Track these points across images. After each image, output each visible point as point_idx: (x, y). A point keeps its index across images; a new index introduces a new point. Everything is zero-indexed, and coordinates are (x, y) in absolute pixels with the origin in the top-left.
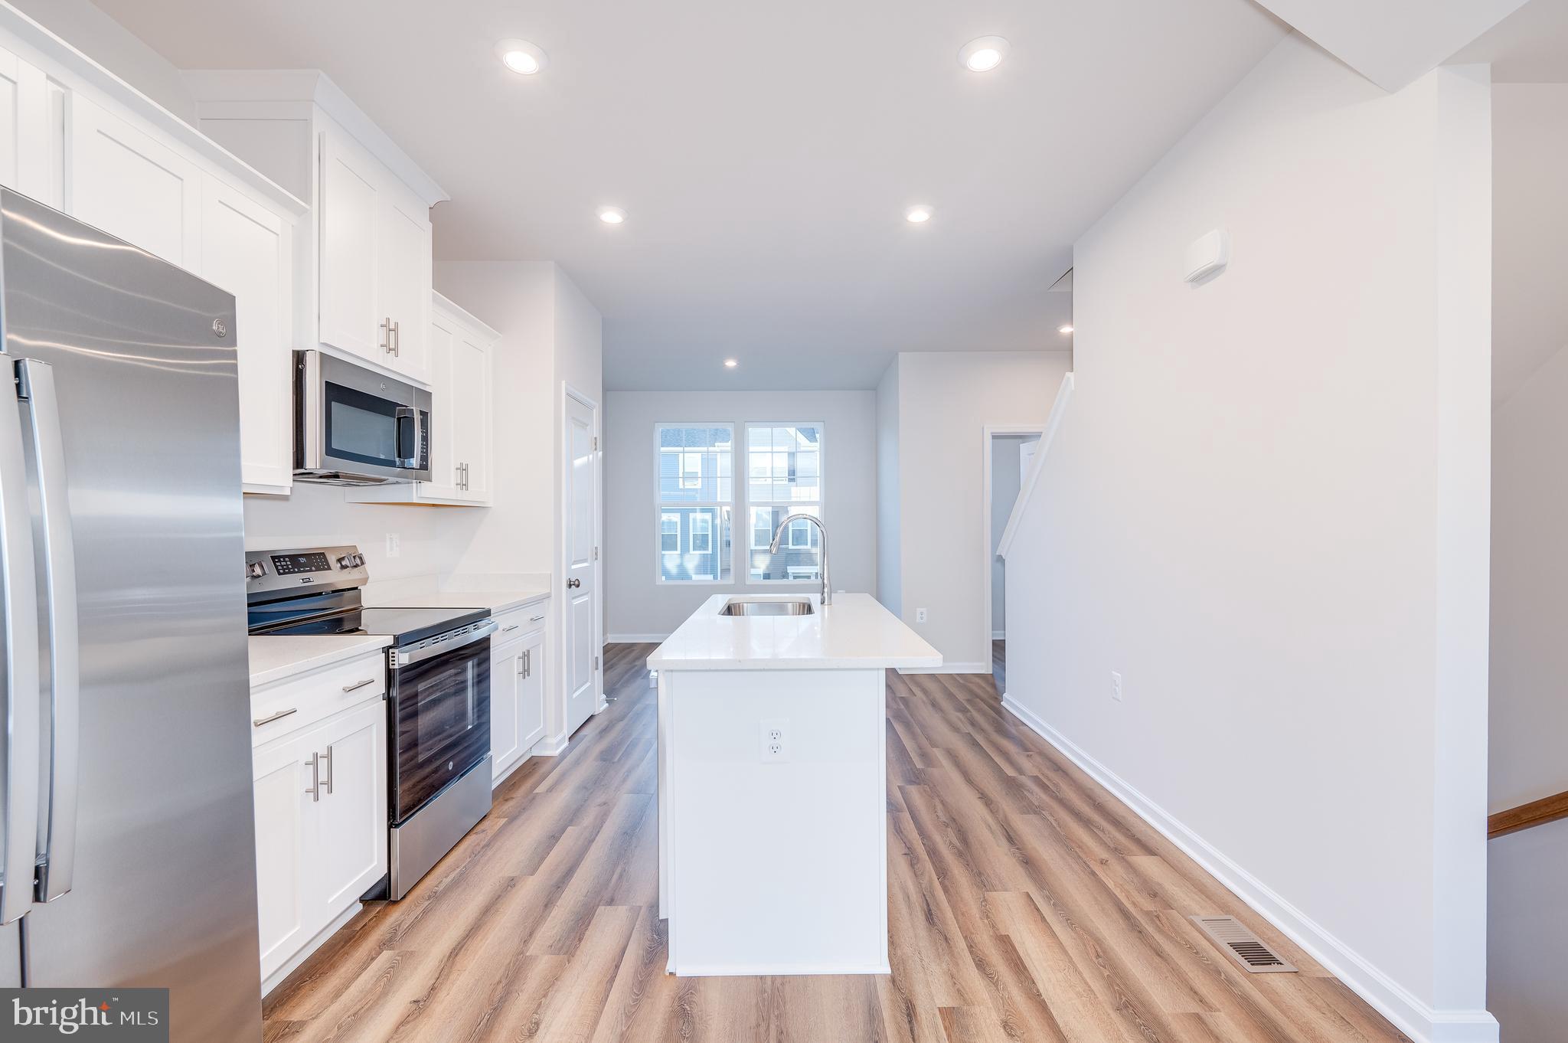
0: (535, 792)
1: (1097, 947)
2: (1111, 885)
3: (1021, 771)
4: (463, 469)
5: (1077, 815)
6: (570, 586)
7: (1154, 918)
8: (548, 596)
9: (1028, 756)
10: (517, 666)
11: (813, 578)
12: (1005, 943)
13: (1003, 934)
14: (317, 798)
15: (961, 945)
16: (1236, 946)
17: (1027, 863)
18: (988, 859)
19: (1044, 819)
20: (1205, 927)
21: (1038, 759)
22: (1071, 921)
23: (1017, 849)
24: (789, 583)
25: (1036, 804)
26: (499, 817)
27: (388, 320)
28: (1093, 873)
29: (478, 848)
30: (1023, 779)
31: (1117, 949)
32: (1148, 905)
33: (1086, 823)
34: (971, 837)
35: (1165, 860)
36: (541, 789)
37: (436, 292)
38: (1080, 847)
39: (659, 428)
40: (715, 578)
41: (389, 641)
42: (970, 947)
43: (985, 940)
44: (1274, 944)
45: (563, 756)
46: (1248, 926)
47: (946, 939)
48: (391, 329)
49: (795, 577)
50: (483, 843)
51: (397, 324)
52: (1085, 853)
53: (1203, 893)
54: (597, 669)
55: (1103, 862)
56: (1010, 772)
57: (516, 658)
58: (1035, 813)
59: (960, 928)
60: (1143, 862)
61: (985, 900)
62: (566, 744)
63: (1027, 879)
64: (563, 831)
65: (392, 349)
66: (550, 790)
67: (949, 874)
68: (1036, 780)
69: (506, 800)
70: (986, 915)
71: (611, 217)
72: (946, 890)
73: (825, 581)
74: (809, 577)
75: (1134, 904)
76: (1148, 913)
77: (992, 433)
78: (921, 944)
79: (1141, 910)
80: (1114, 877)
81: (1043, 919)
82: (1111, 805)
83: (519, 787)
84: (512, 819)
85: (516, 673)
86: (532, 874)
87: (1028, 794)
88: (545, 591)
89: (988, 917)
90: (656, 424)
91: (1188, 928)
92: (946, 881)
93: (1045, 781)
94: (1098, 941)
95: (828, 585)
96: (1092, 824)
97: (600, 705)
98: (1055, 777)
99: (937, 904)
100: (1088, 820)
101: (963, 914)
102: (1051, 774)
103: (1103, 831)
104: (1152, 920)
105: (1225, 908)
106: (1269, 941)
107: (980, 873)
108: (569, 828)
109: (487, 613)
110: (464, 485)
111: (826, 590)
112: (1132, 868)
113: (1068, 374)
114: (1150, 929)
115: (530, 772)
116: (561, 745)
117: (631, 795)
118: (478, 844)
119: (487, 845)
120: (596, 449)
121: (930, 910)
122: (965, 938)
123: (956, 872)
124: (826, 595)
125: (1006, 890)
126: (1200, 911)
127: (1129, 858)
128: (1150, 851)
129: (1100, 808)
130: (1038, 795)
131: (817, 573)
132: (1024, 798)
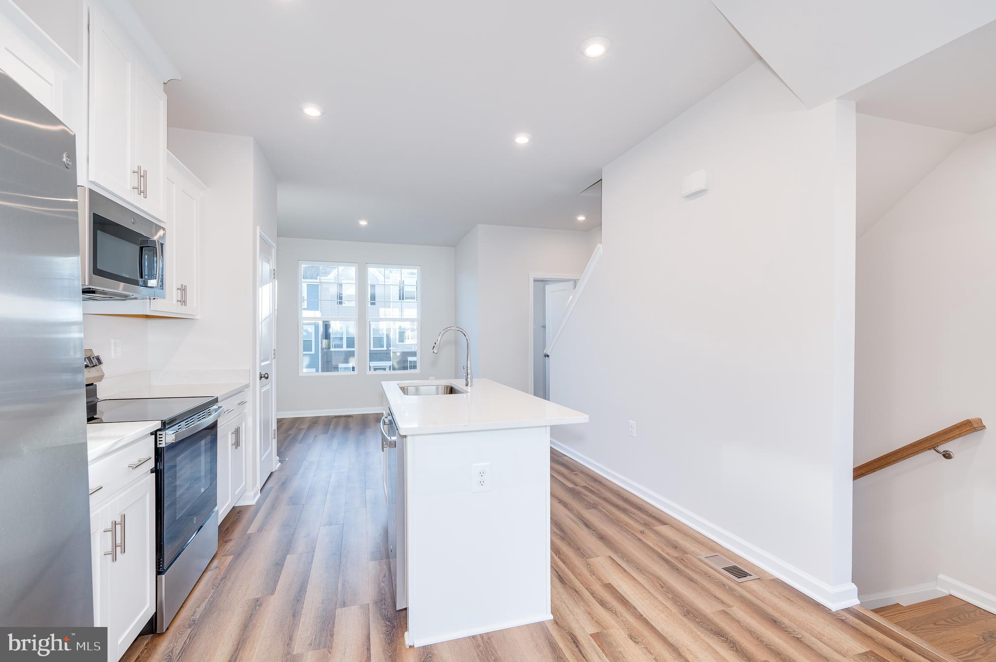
0: (248, 532)
1: (659, 582)
2: (651, 545)
3: (576, 484)
4: (183, 289)
5: (617, 506)
6: (261, 377)
7: (681, 560)
8: (247, 386)
9: (575, 474)
10: (231, 439)
11: (387, 369)
12: (609, 587)
13: (607, 583)
14: (115, 559)
15: (587, 594)
16: (725, 569)
17: (602, 538)
18: (580, 539)
19: (600, 511)
20: (706, 560)
21: (582, 476)
22: (640, 569)
23: (593, 531)
24: (372, 373)
25: (592, 502)
26: (225, 555)
27: (139, 168)
28: (640, 540)
29: (218, 581)
30: (578, 488)
31: (670, 581)
32: (676, 554)
33: (624, 511)
34: (564, 527)
35: (672, 526)
36: (252, 529)
37: (169, 152)
38: (627, 525)
39: (303, 266)
40: (317, 371)
41: (157, 425)
42: (592, 594)
43: (597, 587)
44: (743, 565)
45: (259, 504)
46: (727, 557)
47: (576, 591)
48: (141, 175)
49: (375, 369)
50: (220, 577)
51: (145, 172)
52: (630, 528)
53: (699, 543)
54: (274, 438)
55: (642, 532)
56: (570, 485)
57: (230, 433)
58: (594, 508)
59: (581, 583)
60: (661, 528)
61: (588, 564)
62: (259, 495)
63: (606, 548)
64: (283, 558)
65: (142, 192)
66: (260, 530)
67: (561, 551)
68: (585, 487)
69: (226, 542)
70: (593, 573)
71: (312, 111)
72: (564, 562)
73: (469, 371)
74: (384, 369)
75: (667, 554)
76: (677, 558)
77: (534, 278)
78: (563, 598)
79: (673, 557)
80: (650, 540)
81: (625, 570)
82: (632, 499)
83: (233, 531)
84: (238, 556)
85: (230, 445)
86: (272, 593)
87: (586, 498)
88: (245, 382)
89: (594, 574)
90: (299, 262)
91: (700, 563)
92: (561, 556)
93: (591, 488)
94: (659, 578)
95: (470, 373)
96: (628, 512)
97: (276, 466)
98: (597, 486)
99: (562, 571)
100: (624, 509)
101: (580, 575)
102: (593, 484)
103: (634, 514)
104: (681, 562)
105: (712, 549)
106: (740, 563)
107: (578, 548)
108: (288, 556)
109: (216, 401)
110: (183, 302)
111: (469, 376)
112: (657, 533)
113: (599, 245)
114: (681, 566)
115: (237, 519)
116: (256, 496)
117: (327, 527)
118: (216, 578)
119: (224, 578)
120: (274, 278)
121: (559, 575)
122: (587, 589)
123: (565, 549)
124: (469, 380)
125: (597, 556)
126: (703, 554)
127: (653, 528)
128: (664, 523)
129: (626, 500)
130: (592, 498)
131: (390, 366)
132: (584, 500)
